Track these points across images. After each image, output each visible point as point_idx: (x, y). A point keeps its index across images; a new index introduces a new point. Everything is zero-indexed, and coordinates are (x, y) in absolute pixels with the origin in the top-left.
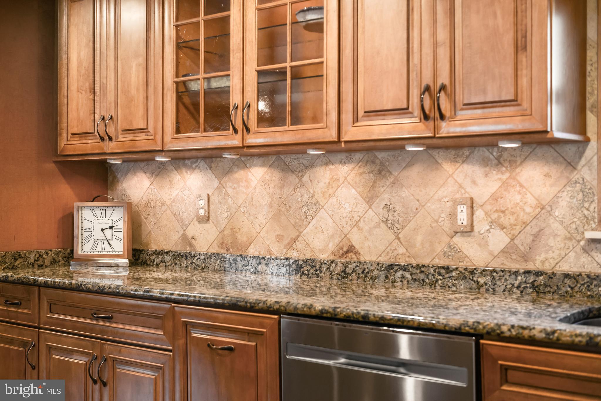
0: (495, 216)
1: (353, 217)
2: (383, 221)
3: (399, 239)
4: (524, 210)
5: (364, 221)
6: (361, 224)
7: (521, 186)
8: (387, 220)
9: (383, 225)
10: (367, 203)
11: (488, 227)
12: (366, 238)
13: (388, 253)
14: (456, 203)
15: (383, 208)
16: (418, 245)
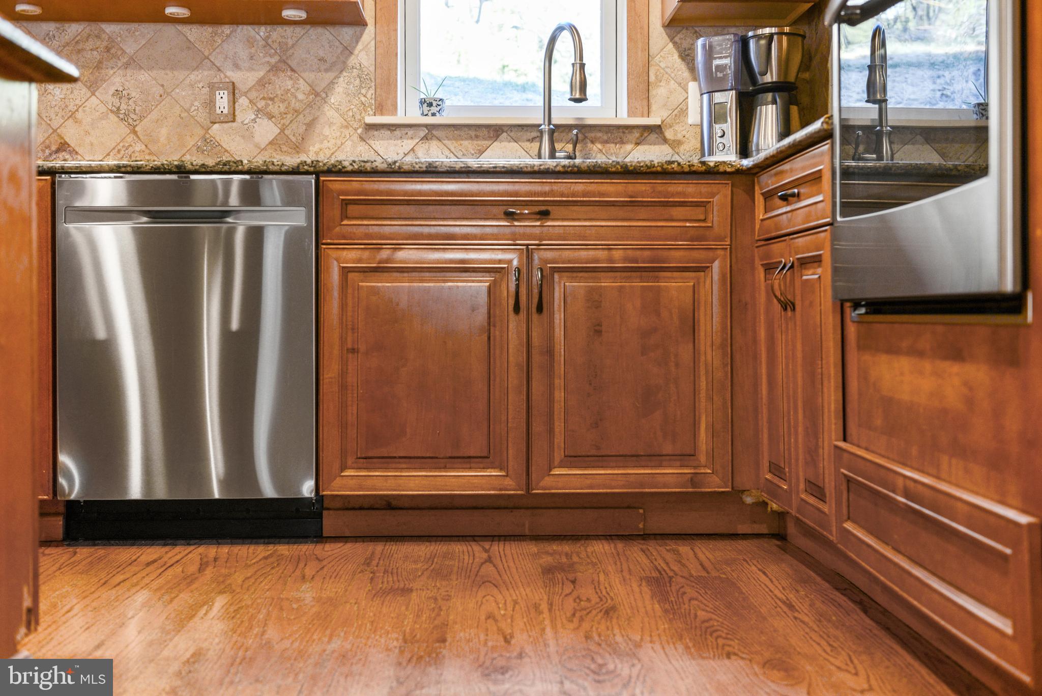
0: (261, 104)
1: (67, 106)
2: (112, 111)
3: (135, 133)
4: (296, 97)
5: (84, 111)
6: (79, 115)
7: (293, 70)
8: (118, 109)
9: (112, 117)
10: (89, 88)
11: (253, 117)
12: (87, 133)
13: (119, 151)
14: (213, 88)
15: (113, 95)
16: (163, 139)
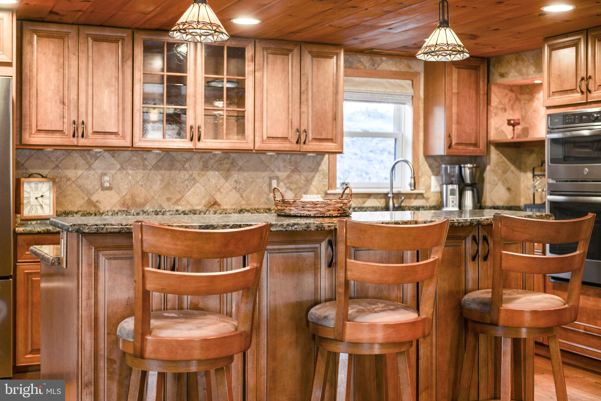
0: (288, 185)
1: (217, 187)
2: (234, 188)
3: (242, 196)
4: (300, 182)
5: (223, 188)
6: (222, 190)
7: (299, 172)
8: (236, 187)
9: (234, 191)
10: (225, 179)
11: (285, 190)
12: (225, 197)
13: (236, 204)
14: (271, 179)
15: (234, 182)
16: (252, 199)
